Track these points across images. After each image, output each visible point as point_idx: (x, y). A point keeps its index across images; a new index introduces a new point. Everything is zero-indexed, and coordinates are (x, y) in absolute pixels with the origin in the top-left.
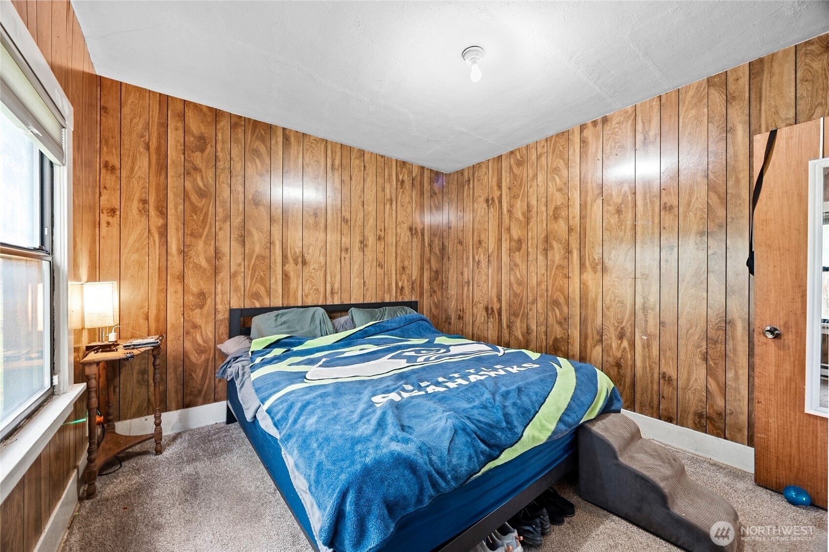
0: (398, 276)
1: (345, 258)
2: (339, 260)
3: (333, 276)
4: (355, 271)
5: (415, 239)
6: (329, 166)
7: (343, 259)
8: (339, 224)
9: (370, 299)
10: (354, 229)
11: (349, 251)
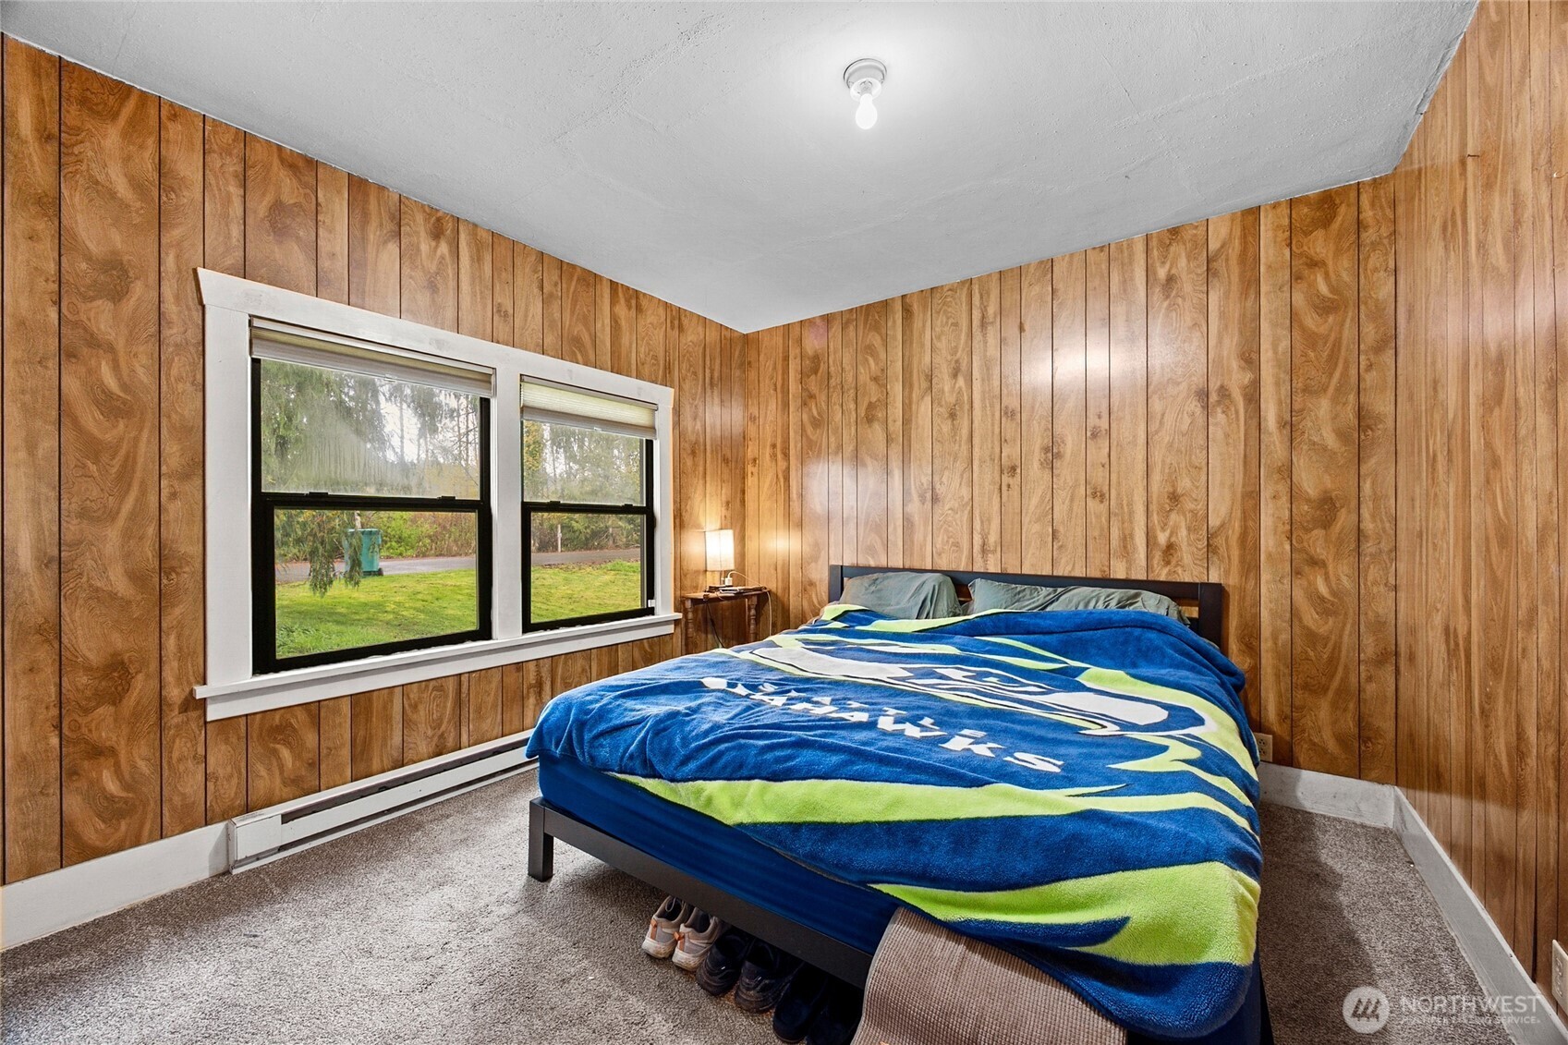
0: (1155, 518)
1: (1009, 486)
2: (997, 491)
3: (986, 521)
4: (1032, 508)
5: (1219, 416)
6: (976, 323)
7: (1004, 488)
8: (997, 422)
9: (1069, 568)
10: (1029, 426)
11: (1018, 471)
